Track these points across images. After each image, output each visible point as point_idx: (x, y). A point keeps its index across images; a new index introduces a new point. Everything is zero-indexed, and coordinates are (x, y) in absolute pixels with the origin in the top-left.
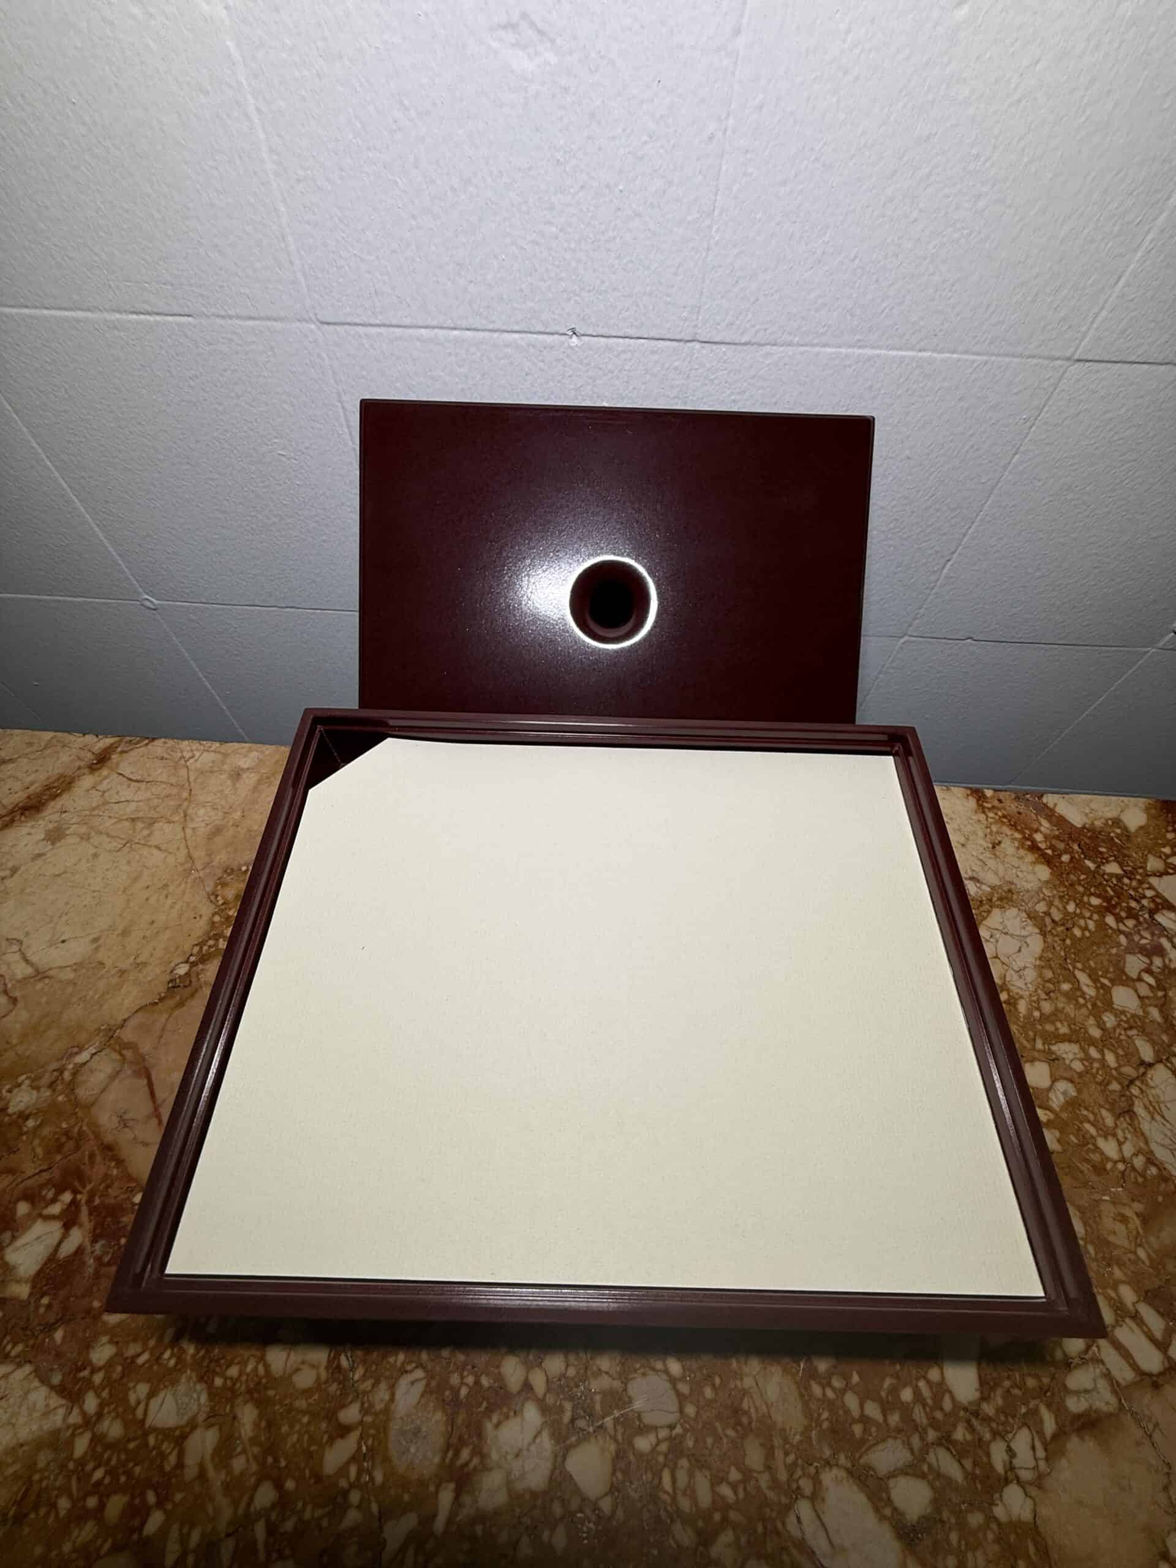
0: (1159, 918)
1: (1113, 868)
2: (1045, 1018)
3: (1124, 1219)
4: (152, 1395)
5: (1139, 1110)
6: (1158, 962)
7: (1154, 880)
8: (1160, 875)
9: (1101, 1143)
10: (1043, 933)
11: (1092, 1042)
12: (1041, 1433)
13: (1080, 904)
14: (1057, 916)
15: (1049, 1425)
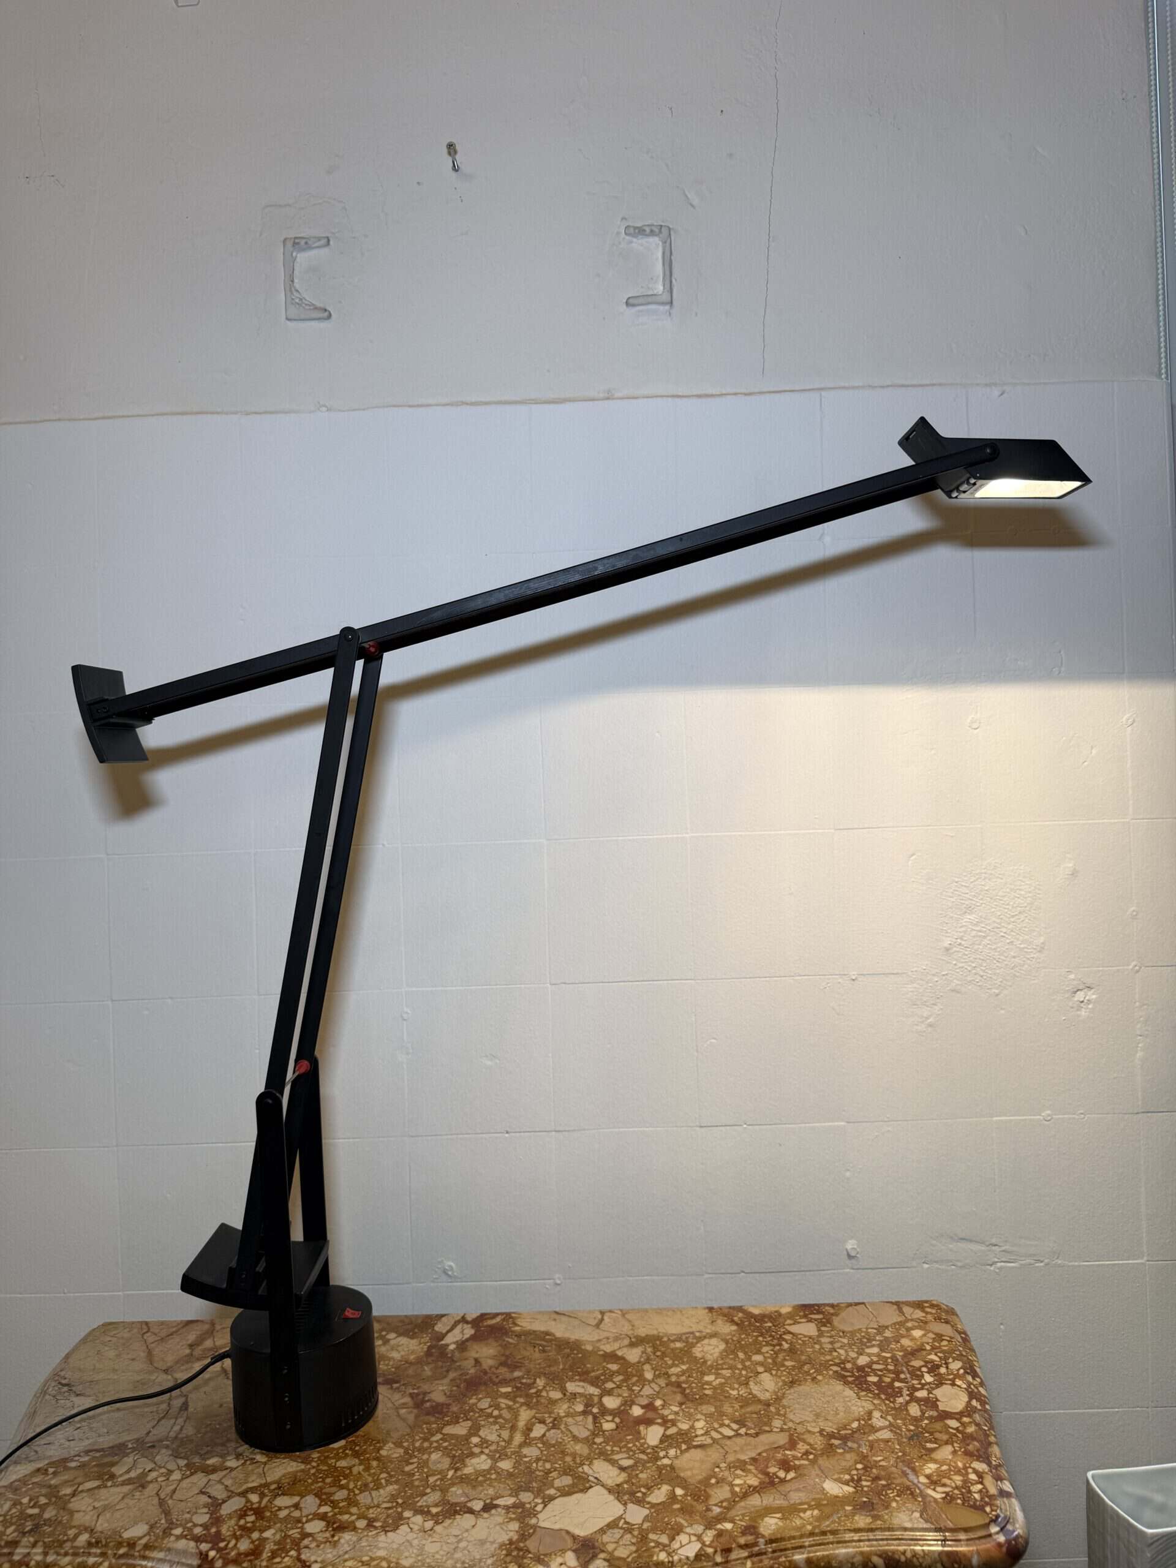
0: (784, 1336)
1: (770, 1324)
2: (718, 1364)
3: (733, 1407)
4: (337, 1461)
5: (751, 1383)
6: (778, 1348)
7: (787, 1327)
8: (791, 1325)
9: (731, 1392)
10: (727, 1342)
11: (738, 1369)
12: (680, 1449)
13: (748, 1335)
14: (735, 1339)
15: (684, 1447)
